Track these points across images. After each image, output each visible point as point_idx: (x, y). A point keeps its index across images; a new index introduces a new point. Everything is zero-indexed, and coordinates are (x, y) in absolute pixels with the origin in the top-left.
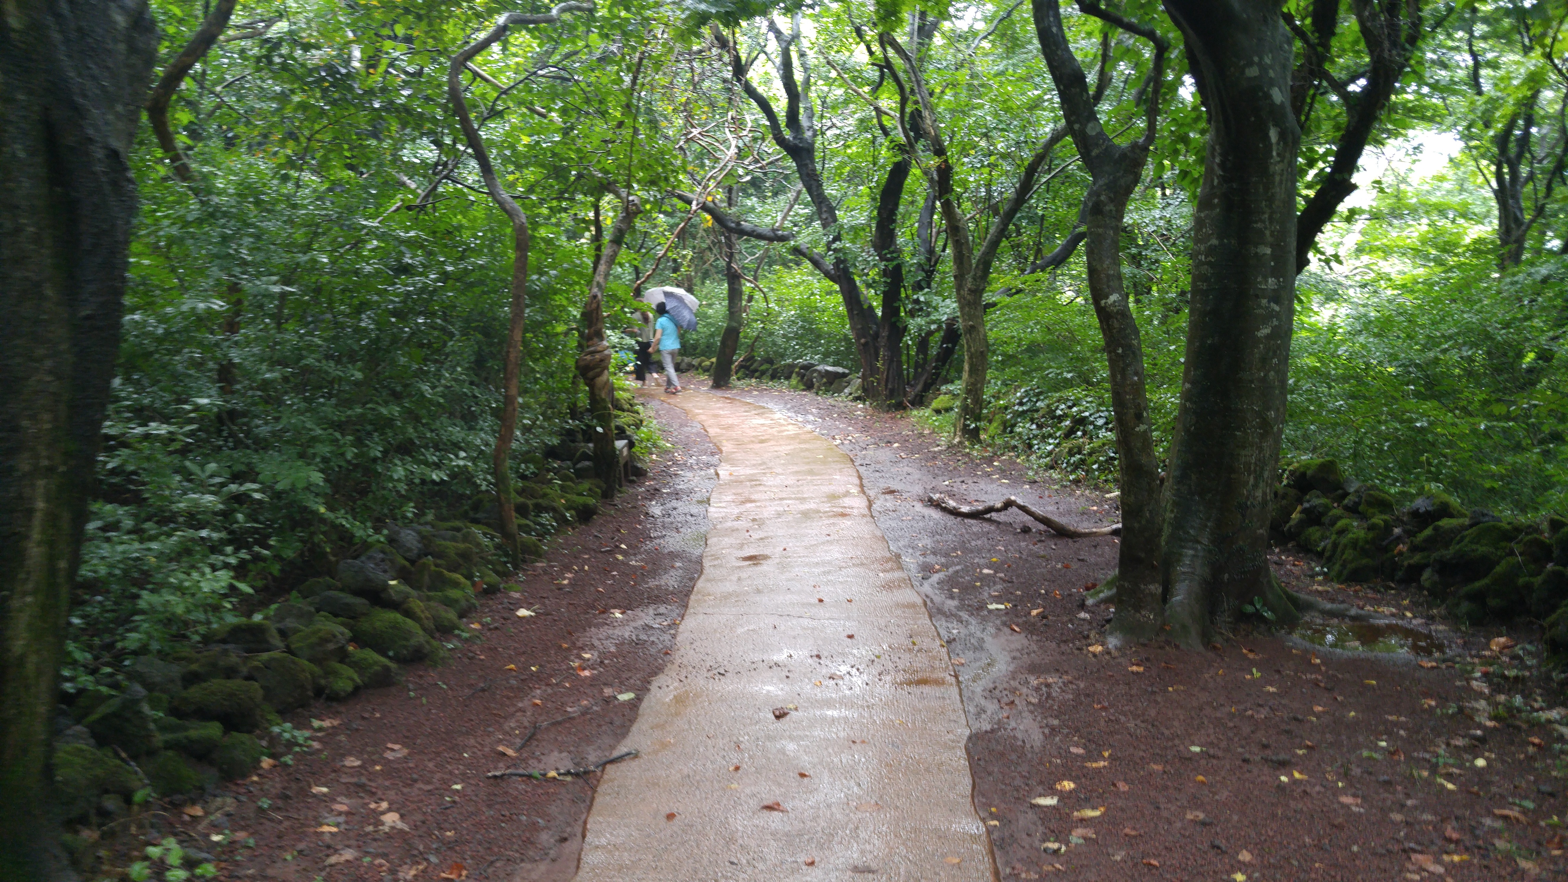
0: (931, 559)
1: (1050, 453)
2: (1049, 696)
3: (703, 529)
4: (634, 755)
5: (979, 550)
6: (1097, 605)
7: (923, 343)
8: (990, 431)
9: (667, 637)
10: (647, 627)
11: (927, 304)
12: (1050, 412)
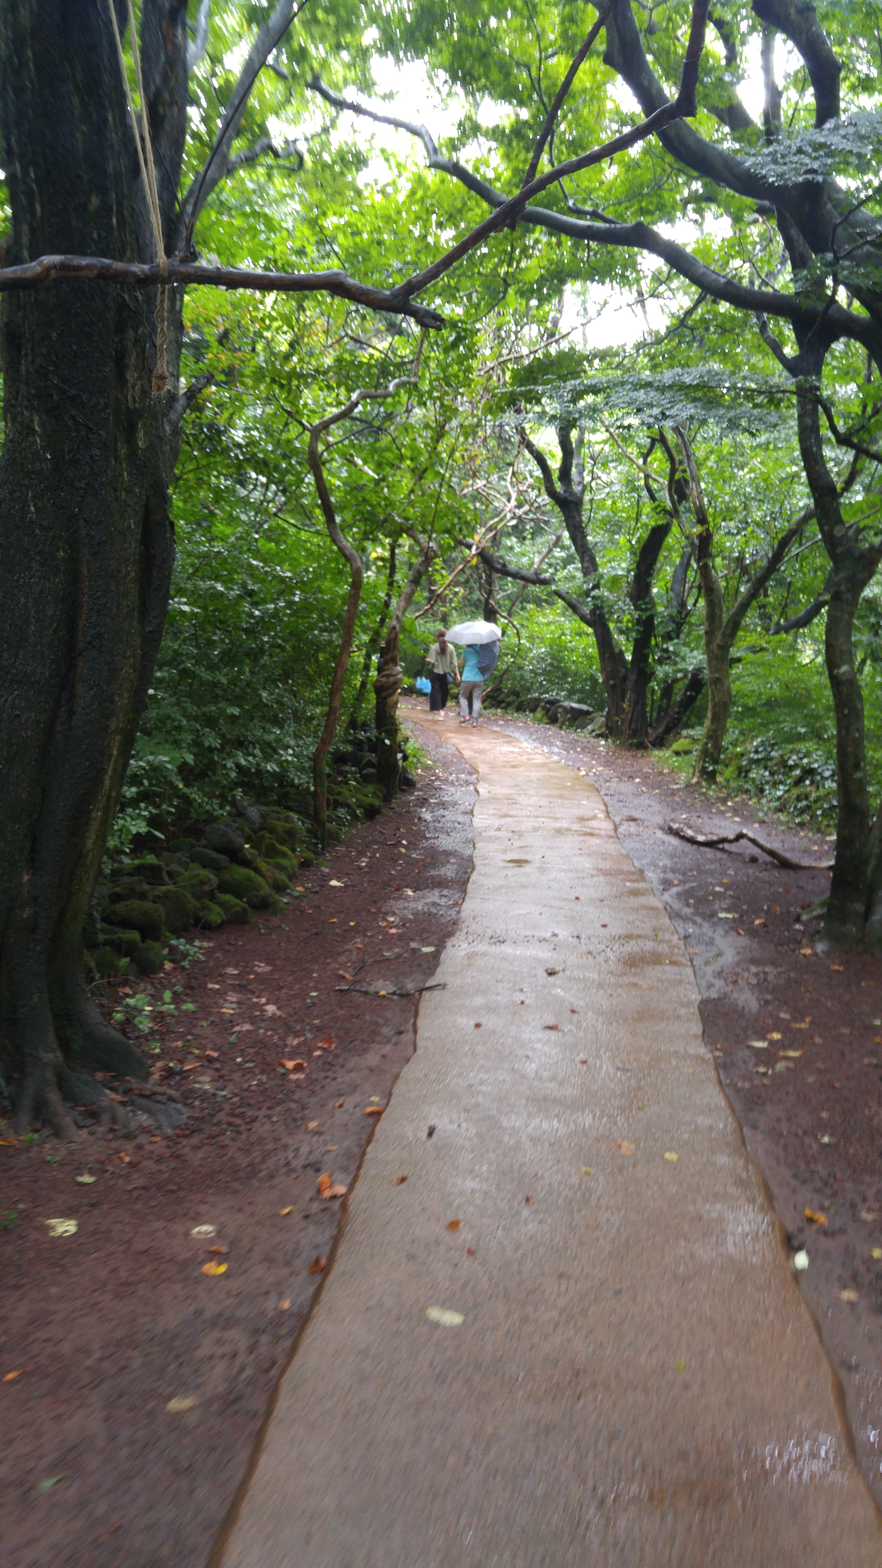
0: (670, 876)
1: (779, 798)
2: (765, 980)
3: (470, 835)
4: (443, 986)
5: (712, 873)
6: (810, 920)
7: (668, 690)
8: (726, 775)
9: (453, 912)
10: (435, 904)
11: (676, 654)
12: (783, 763)
